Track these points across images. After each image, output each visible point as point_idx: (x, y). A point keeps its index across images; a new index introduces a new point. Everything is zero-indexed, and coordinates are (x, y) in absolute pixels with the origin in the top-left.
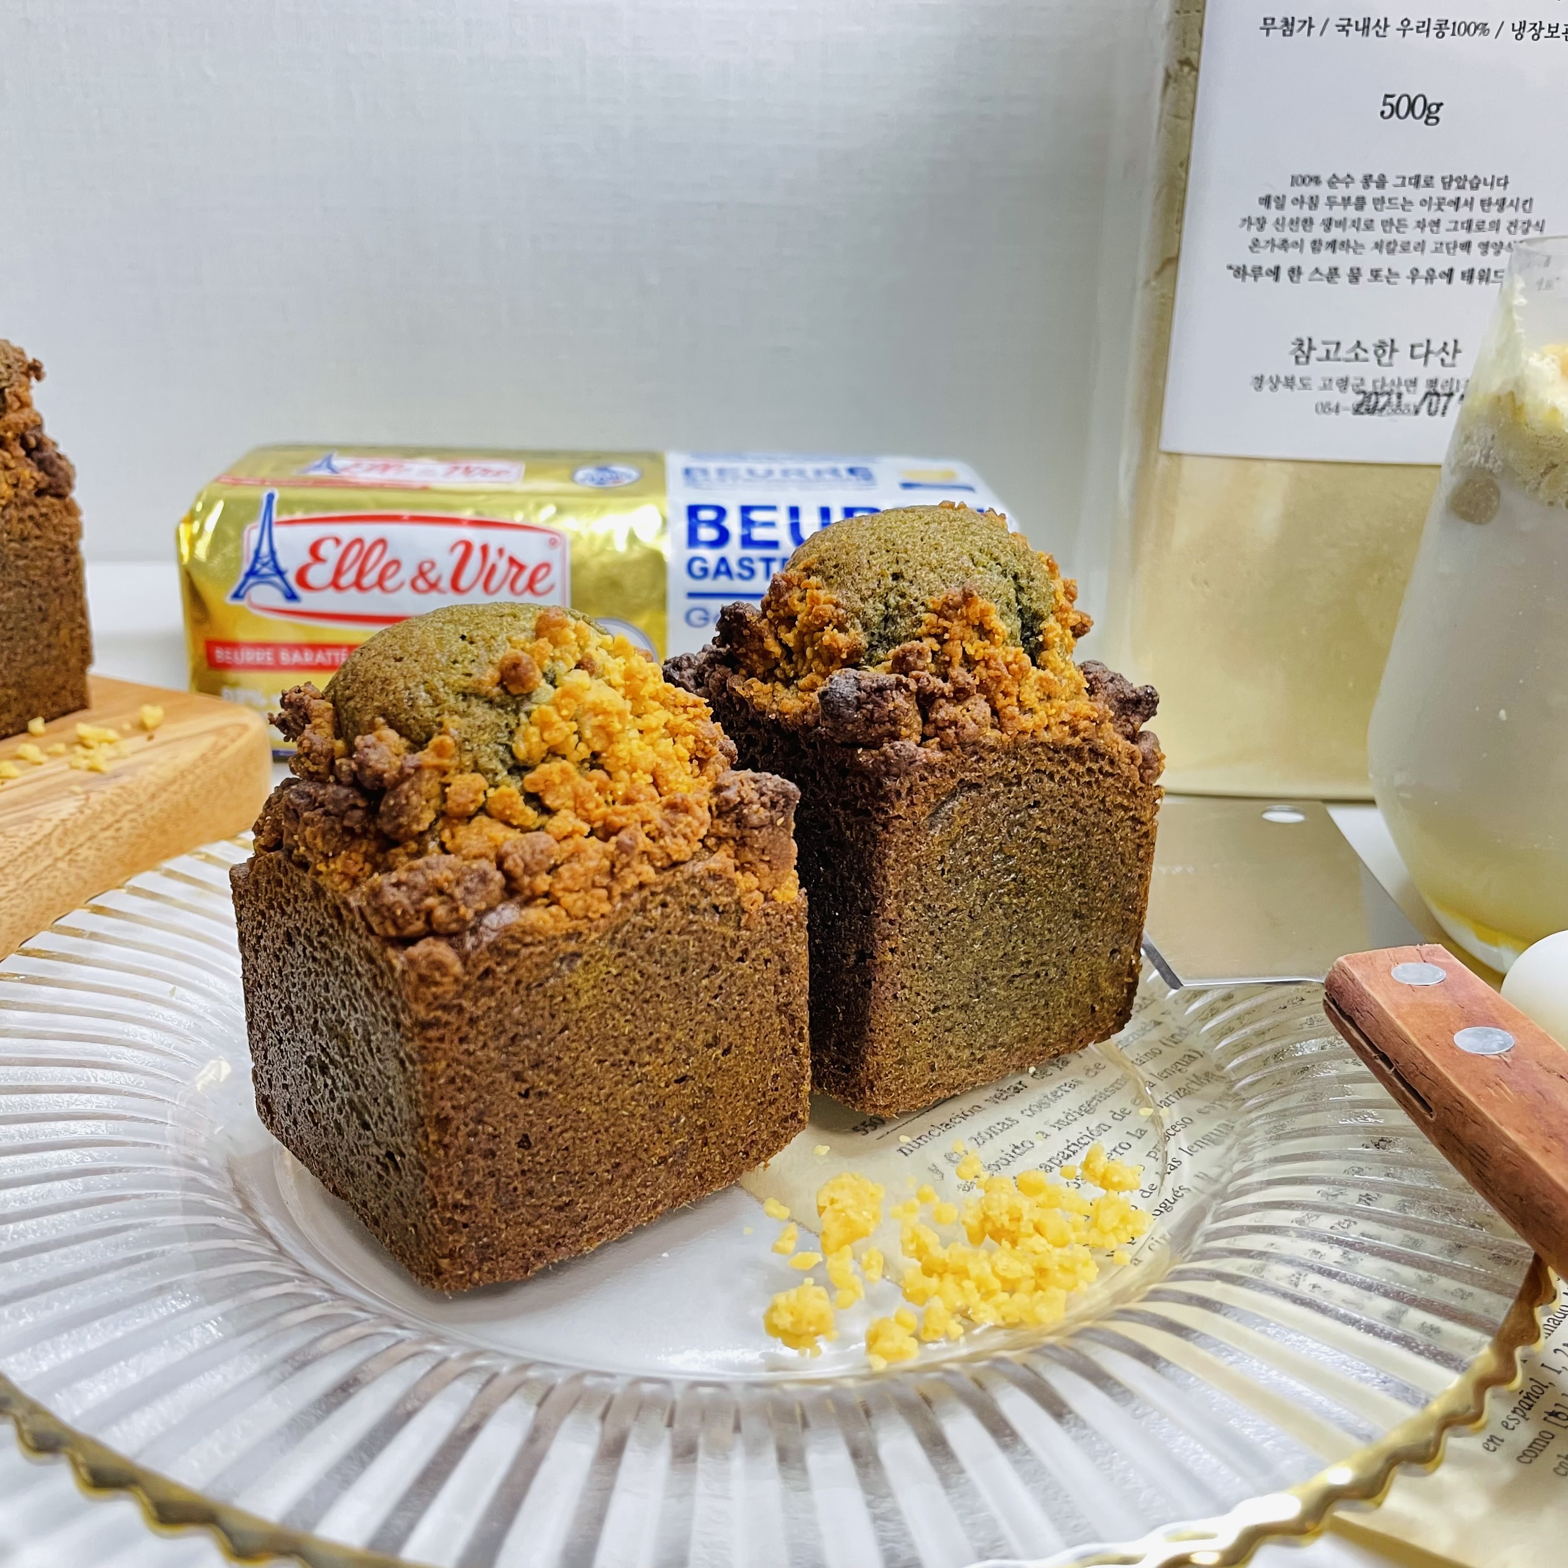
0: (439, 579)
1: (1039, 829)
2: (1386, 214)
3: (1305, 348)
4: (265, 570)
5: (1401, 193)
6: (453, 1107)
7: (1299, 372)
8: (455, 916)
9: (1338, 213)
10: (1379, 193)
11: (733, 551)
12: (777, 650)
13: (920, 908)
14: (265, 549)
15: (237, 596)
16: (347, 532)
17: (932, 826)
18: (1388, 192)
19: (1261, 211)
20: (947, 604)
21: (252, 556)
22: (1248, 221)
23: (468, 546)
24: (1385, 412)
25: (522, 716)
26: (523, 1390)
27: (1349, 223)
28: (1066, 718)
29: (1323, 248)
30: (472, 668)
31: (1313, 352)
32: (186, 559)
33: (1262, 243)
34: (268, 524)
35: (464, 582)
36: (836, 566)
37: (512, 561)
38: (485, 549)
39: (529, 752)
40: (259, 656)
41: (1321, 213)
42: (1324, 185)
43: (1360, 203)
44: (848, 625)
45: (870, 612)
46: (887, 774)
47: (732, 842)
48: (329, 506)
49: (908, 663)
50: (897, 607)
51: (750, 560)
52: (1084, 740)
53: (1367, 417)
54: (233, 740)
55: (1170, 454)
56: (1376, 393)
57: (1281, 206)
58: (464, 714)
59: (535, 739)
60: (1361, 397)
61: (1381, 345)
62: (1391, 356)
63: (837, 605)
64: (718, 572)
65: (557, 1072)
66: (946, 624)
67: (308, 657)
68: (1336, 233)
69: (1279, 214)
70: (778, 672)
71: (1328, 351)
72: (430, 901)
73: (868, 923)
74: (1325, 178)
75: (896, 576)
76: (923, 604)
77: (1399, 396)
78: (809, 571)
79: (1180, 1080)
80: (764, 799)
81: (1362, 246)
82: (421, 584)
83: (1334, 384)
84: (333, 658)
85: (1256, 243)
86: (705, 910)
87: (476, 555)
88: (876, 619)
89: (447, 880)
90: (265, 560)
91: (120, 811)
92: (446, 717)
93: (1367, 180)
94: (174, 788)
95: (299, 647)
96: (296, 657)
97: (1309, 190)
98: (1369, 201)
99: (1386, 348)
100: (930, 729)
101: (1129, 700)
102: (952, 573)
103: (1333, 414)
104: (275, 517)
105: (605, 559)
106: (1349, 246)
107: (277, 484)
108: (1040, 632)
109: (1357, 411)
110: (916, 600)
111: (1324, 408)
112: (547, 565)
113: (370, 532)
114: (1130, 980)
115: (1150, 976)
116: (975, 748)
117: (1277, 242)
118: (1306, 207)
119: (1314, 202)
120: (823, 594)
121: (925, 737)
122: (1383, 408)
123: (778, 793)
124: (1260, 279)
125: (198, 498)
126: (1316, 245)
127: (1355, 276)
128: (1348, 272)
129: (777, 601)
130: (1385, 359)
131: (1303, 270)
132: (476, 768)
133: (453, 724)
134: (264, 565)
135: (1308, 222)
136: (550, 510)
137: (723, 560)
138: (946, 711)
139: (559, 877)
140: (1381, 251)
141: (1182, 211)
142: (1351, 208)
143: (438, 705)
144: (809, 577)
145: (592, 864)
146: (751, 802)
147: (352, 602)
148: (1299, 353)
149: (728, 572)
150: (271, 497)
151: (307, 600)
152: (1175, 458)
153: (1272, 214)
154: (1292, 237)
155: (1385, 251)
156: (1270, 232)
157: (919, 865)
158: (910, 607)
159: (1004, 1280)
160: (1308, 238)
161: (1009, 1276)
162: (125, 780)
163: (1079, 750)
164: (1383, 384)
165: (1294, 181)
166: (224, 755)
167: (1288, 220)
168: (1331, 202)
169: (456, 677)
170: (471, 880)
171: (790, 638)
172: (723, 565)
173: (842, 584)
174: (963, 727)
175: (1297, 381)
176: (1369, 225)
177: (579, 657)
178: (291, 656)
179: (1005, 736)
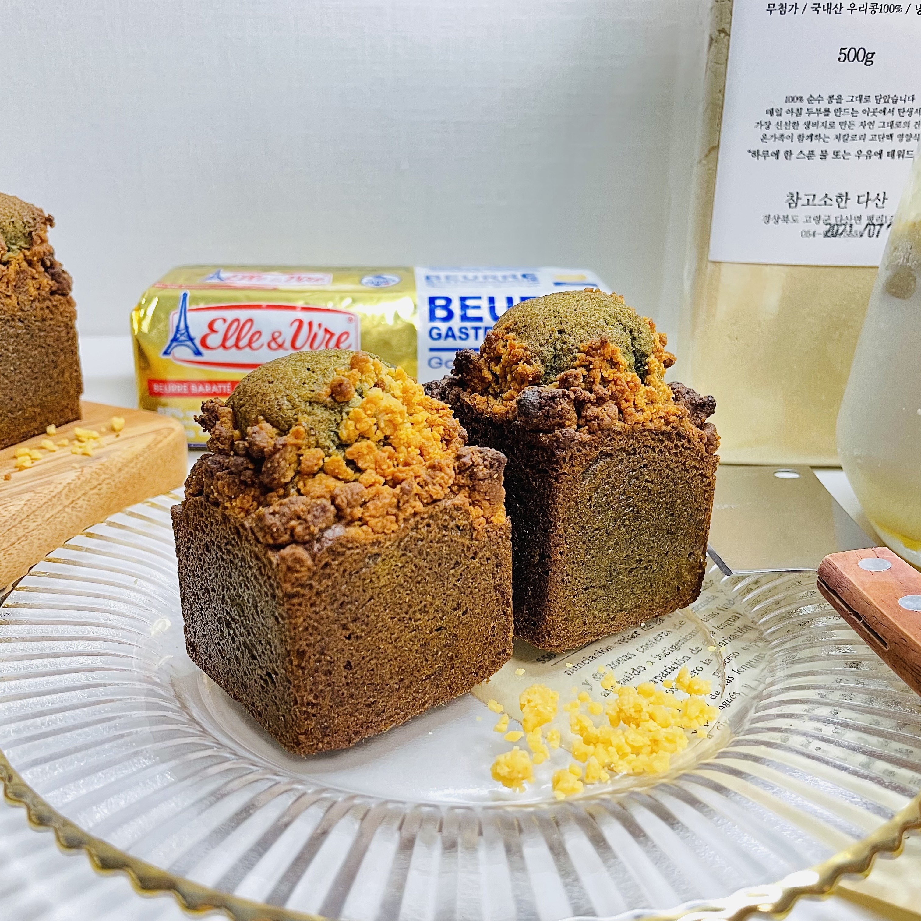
0: (284, 342)
1: (646, 481)
2: (842, 119)
3: (795, 198)
4: (182, 338)
5: (850, 106)
6: (307, 645)
7: (791, 212)
8: (307, 531)
9: (813, 118)
10: (838, 106)
11: (456, 323)
12: (489, 377)
13: (577, 527)
14: (182, 326)
15: (166, 353)
16: (230, 315)
17: (584, 479)
18: (844, 105)
19: (768, 118)
20: (591, 347)
21: (174, 330)
22: (760, 124)
23: (301, 322)
24: (842, 236)
25: (344, 414)
26: (352, 811)
27: (820, 124)
28: (663, 414)
29: (805, 139)
30: (315, 387)
31: (799, 201)
32: (136, 332)
33: (768, 137)
34: (184, 311)
35: (298, 344)
36: (524, 326)
37: (326, 331)
38: (310, 324)
39: (348, 436)
40: (179, 388)
41: (804, 118)
42: (805, 101)
43: (827, 112)
44: (532, 361)
45: (546, 353)
46: (558, 448)
47: (467, 489)
48: (219, 300)
49: (569, 383)
50: (562, 350)
51: (466, 329)
52: (673, 427)
53: (832, 238)
54: (166, 437)
55: (715, 262)
56: (837, 225)
57: (779, 115)
58: (310, 414)
59: (352, 428)
60: (829, 226)
61: (840, 196)
62: (846, 202)
63: (525, 349)
64: (447, 336)
65: (367, 625)
66: (591, 359)
67: (208, 389)
68: (813, 130)
69: (779, 119)
70: (490, 390)
71: (808, 200)
72: (293, 523)
73: (547, 536)
74: (805, 98)
75: (560, 332)
76: (577, 348)
77: (851, 226)
78: (508, 330)
79: (730, 631)
80: (485, 462)
81: (828, 138)
82: (273, 345)
83: (812, 219)
84: (222, 388)
85: (765, 136)
86: (452, 529)
87: (306, 327)
88: (549, 357)
89: (302, 511)
90: (183, 332)
91: (101, 478)
92: (300, 415)
93: (831, 98)
94: (132, 465)
95: (203, 383)
96: (201, 389)
97: (797, 105)
98: (832, 111)
99: (844, 198)
100: (582, 421)
101: (699, 405)
102: (594, 329)
103: (812, 237)
104: (188, 308)
105: (381, 329)
106: (820, 138)
107: (189, 288)
108: (646, 364)
109: (826, 236)
110: (572, 345)
111: (806, 234)
112: (347, 333)
113: (243, 315)
114: (700, 571)
115: (712, 569)
116: (609, 432)
117: (778, 136)
118: (794, 115)
119: (799, 112)
120: (517, 343)
121: (579, 426)
122: (842, 233)
123: (494, 459)
124: (767, 158)
125: (143, 297)
126: (801, 137)
127: (824, 155)
128: (820, 152)
129: (489, 348)
130: (842, 204)
131: (792, 152)
132: (318, 446)
133: (304, 419)
134: (182, 335)
135: (795, 124)
136: (348, 300)
137: (450, 329)
138: (592, 411)
139: (367, 508)
140: (839, 141)
141: (720, 119)
142: (821, 115)
143: (295, 408)
144: (508, 333)
145: (387, 501)
146: (479, 465)
147: (233, 356)
148: (791, 201)
149: (453, 336)
150: (185, 295)
151: (208, 355)
152: (718, 264)
153: (774, 119)
154: (786, 133)
155: (842, 140)
156: (773, 130)
157: (576, 502)
158: (569, 350)
159: (632, 747)
160: (796, 133)
161: (636, 744)
162: (104, 460)
163: (670, 434)
164: (841, 219)
165: (787, 100)
166: (160, 445)
167: (784, 123)
168: (809, 112)
169: (305, 392)
170: (317, 510)
171: (497, 369)
172: (450, 332)
173: (529, 336)
174: (602, 420)
175: (790, 218)
176: (832, 125)
177: (376, 380)
178: (198, 388)
179: (626, 425)
